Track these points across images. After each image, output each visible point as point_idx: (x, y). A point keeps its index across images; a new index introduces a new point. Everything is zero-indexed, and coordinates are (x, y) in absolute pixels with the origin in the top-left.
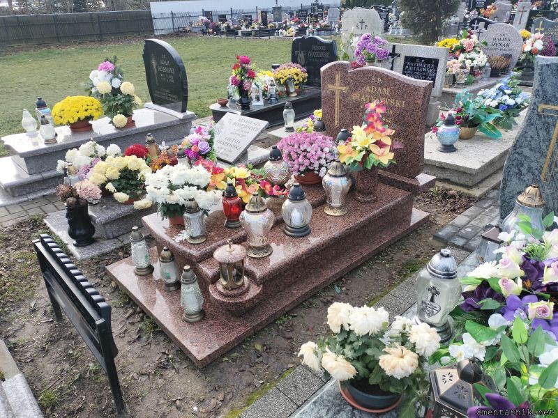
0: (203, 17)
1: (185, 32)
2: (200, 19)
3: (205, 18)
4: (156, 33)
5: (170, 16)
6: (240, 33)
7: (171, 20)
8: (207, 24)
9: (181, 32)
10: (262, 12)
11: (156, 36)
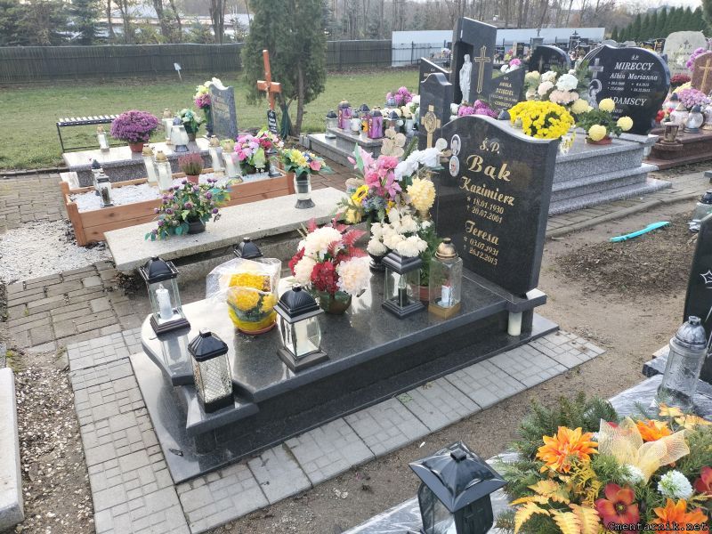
0: (445, 49)
2: (442, 51)
3: (447, 50)
4: (394, 65)
5: (411, 47)
7: (410, 51)
9: (419, 65)
10: (518, 44)
11: (393, 68)
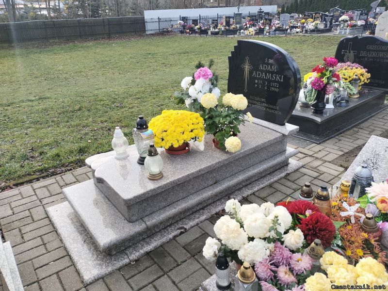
0: (180, 21)
1: (168, 32)
2: (179, 22)
3: (182, 22)
4: (148, 33)
5: (158, 20)
6: (209, 33)
7: (158, 23)
8: (184, 26)
9: (165, 32)
10: (226, 17)
11: (147, 35)
